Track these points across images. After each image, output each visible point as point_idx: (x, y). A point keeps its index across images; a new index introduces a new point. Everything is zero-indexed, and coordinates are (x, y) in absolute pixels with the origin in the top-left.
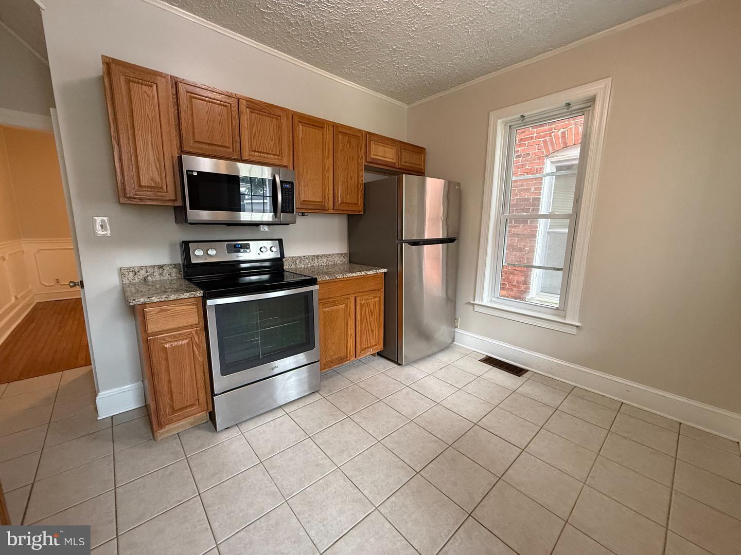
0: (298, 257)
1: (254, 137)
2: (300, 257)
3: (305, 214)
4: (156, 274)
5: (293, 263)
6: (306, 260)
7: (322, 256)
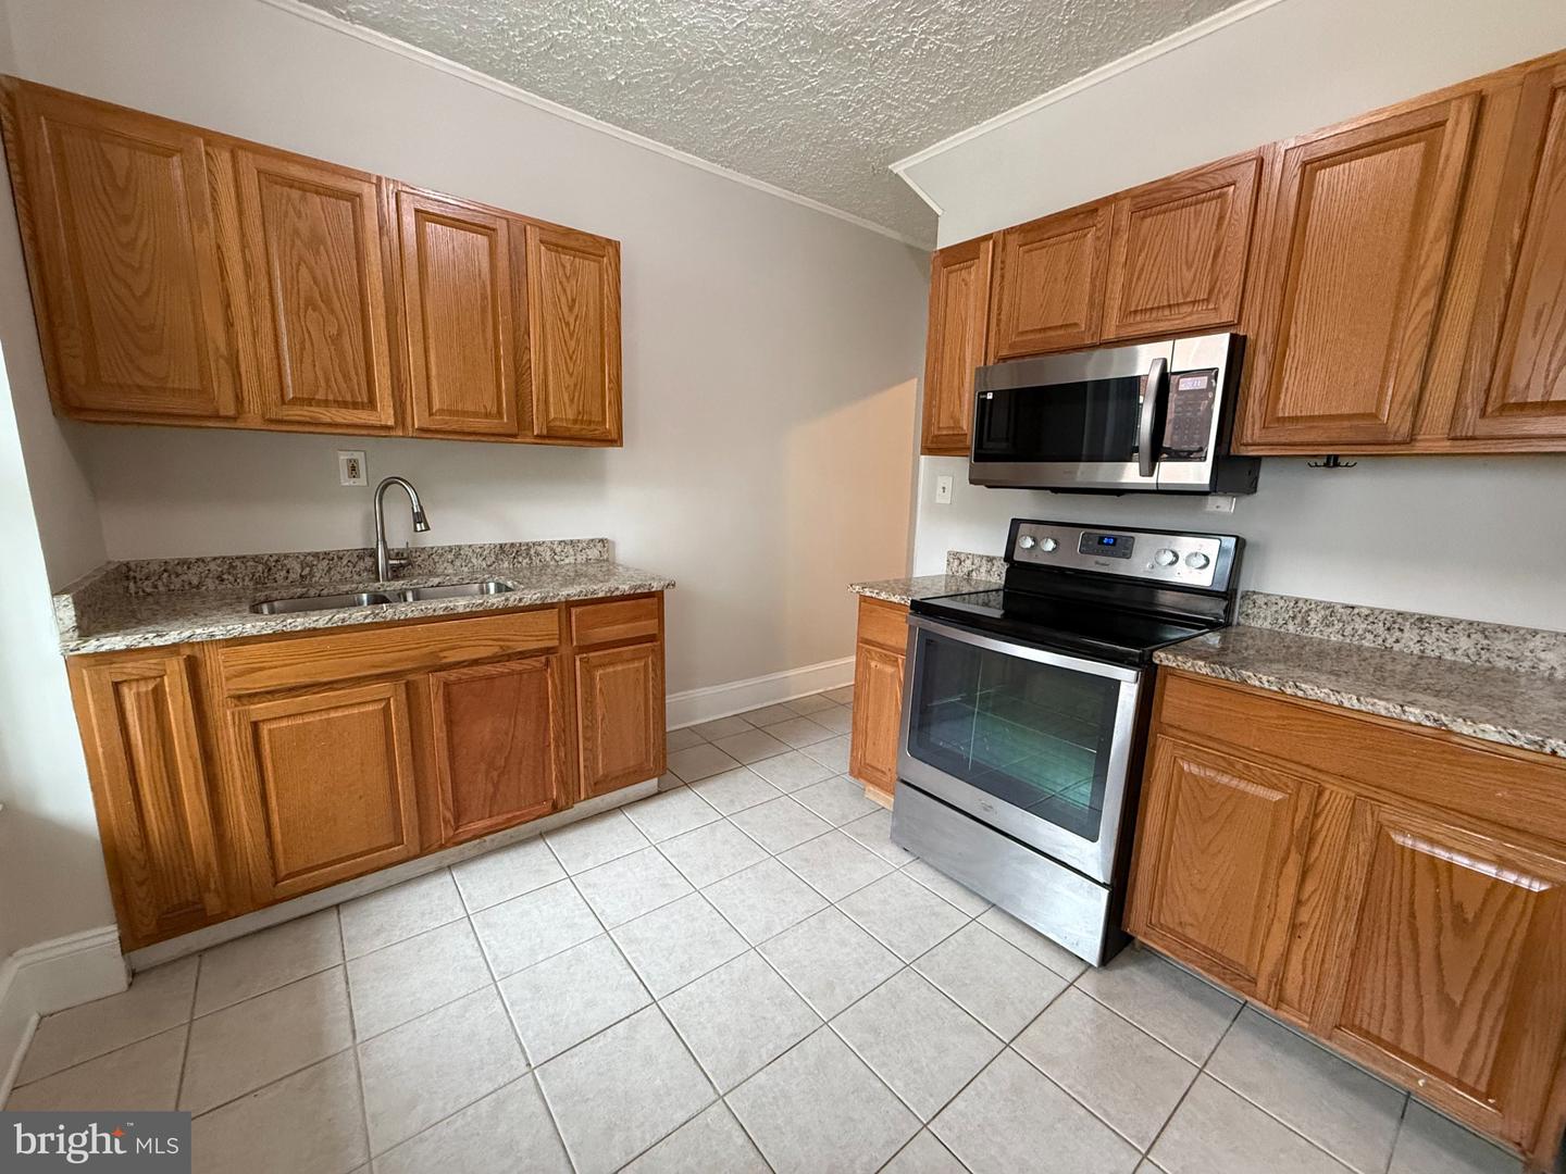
0: (1318, 603)
1: (1139, 278)
2: (1330, 607)
3: (1343, 461)
4: (983, 570)
5: (1294, 618)
6: (1357, 619)
7: (1451, 625)
